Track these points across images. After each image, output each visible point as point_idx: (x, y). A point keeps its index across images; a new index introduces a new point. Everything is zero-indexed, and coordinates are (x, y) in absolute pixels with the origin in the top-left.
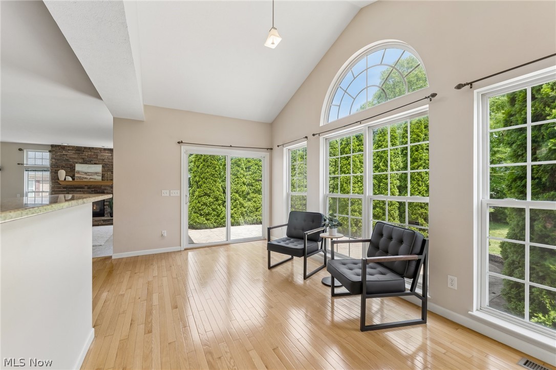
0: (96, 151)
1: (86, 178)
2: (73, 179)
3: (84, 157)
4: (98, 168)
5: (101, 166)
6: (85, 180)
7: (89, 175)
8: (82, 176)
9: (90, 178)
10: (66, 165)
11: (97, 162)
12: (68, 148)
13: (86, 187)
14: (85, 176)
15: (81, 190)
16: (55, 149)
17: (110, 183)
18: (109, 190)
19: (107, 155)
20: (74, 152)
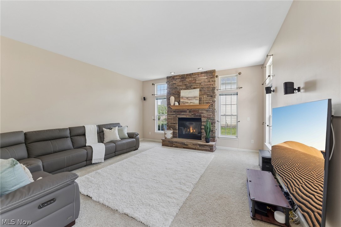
0: (194, 76)
1: (187, 103)
2: (179, 104)
3: (186, 83)
4: (196, 93)
5: (198, 90)
6: (187, 104)
7: (189, 100)
8: (185, 101)
9: (191, 103)
10: (175, 92)
11: (196, 87)
12: (176, 78)
13: (188, 111)
14: (187, 101)
15: (184, 113)
16: (170, 79)
17: (206, 107)
18: (205, 114)
19: (204, 78)
20: (179, 80)
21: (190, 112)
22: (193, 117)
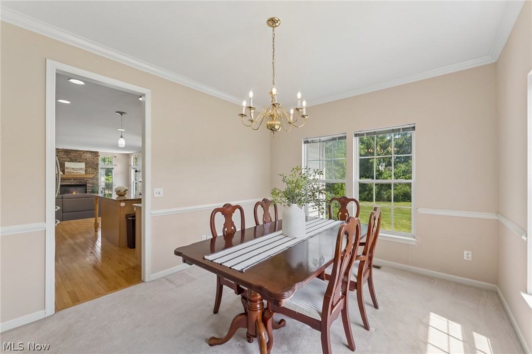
0: (80, 153)
2: (64, 173)
3: (71, 157)
4: (81, 165)
5: (84, 163)
6: (73, 174)
7: (75, 170)
8: (70, 171)
9: (76, 173)
11: (81, 161)
14: (73, 171)
15: (69, 181)
17: (92, 176)
18: (90, 181)
19: (89, 155)
20: (63, 153)
21: (74, 180)
22: (78, 183)
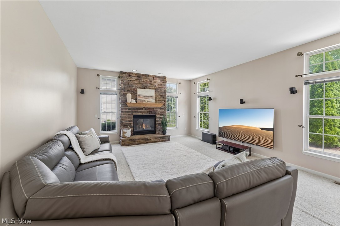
0: (150, 78)
1: (145, 101)
2: (136, 102)
3: (142, 83)
4: (152, 93)
5: (154, 90)
6: (144, 102)
7: (146, 98)
8: (142, 99)
9: (148, 101)
10: (130, 89)
11: (151, 87)
12: (132, 75)
13: (144, 109)
14: (144, 99)
15: (141, 111)
16: (123, 75)
17: (160, 105)
18: (159, 111)
19: (157, 81)
20: (136, 78)
21: (145, 110)
22: (148, 114)
